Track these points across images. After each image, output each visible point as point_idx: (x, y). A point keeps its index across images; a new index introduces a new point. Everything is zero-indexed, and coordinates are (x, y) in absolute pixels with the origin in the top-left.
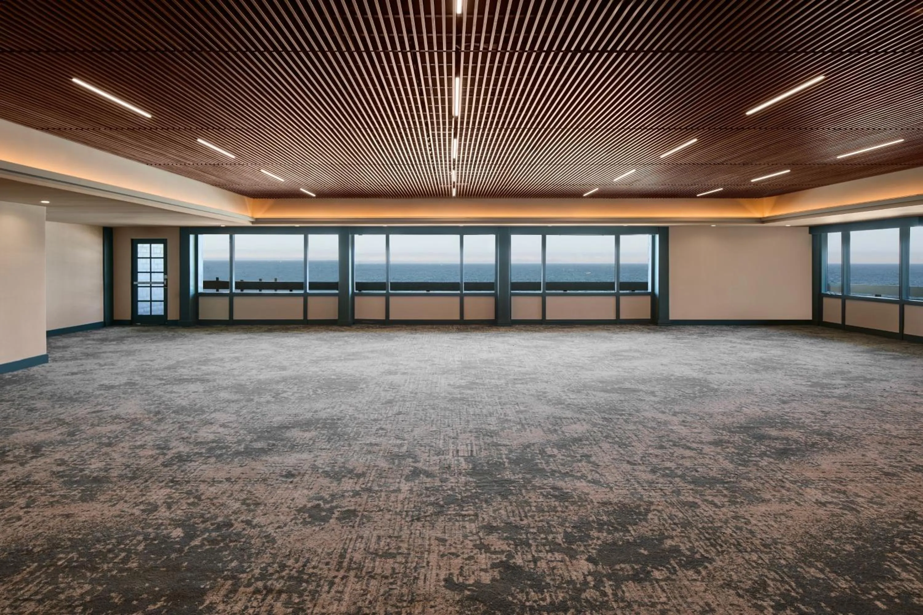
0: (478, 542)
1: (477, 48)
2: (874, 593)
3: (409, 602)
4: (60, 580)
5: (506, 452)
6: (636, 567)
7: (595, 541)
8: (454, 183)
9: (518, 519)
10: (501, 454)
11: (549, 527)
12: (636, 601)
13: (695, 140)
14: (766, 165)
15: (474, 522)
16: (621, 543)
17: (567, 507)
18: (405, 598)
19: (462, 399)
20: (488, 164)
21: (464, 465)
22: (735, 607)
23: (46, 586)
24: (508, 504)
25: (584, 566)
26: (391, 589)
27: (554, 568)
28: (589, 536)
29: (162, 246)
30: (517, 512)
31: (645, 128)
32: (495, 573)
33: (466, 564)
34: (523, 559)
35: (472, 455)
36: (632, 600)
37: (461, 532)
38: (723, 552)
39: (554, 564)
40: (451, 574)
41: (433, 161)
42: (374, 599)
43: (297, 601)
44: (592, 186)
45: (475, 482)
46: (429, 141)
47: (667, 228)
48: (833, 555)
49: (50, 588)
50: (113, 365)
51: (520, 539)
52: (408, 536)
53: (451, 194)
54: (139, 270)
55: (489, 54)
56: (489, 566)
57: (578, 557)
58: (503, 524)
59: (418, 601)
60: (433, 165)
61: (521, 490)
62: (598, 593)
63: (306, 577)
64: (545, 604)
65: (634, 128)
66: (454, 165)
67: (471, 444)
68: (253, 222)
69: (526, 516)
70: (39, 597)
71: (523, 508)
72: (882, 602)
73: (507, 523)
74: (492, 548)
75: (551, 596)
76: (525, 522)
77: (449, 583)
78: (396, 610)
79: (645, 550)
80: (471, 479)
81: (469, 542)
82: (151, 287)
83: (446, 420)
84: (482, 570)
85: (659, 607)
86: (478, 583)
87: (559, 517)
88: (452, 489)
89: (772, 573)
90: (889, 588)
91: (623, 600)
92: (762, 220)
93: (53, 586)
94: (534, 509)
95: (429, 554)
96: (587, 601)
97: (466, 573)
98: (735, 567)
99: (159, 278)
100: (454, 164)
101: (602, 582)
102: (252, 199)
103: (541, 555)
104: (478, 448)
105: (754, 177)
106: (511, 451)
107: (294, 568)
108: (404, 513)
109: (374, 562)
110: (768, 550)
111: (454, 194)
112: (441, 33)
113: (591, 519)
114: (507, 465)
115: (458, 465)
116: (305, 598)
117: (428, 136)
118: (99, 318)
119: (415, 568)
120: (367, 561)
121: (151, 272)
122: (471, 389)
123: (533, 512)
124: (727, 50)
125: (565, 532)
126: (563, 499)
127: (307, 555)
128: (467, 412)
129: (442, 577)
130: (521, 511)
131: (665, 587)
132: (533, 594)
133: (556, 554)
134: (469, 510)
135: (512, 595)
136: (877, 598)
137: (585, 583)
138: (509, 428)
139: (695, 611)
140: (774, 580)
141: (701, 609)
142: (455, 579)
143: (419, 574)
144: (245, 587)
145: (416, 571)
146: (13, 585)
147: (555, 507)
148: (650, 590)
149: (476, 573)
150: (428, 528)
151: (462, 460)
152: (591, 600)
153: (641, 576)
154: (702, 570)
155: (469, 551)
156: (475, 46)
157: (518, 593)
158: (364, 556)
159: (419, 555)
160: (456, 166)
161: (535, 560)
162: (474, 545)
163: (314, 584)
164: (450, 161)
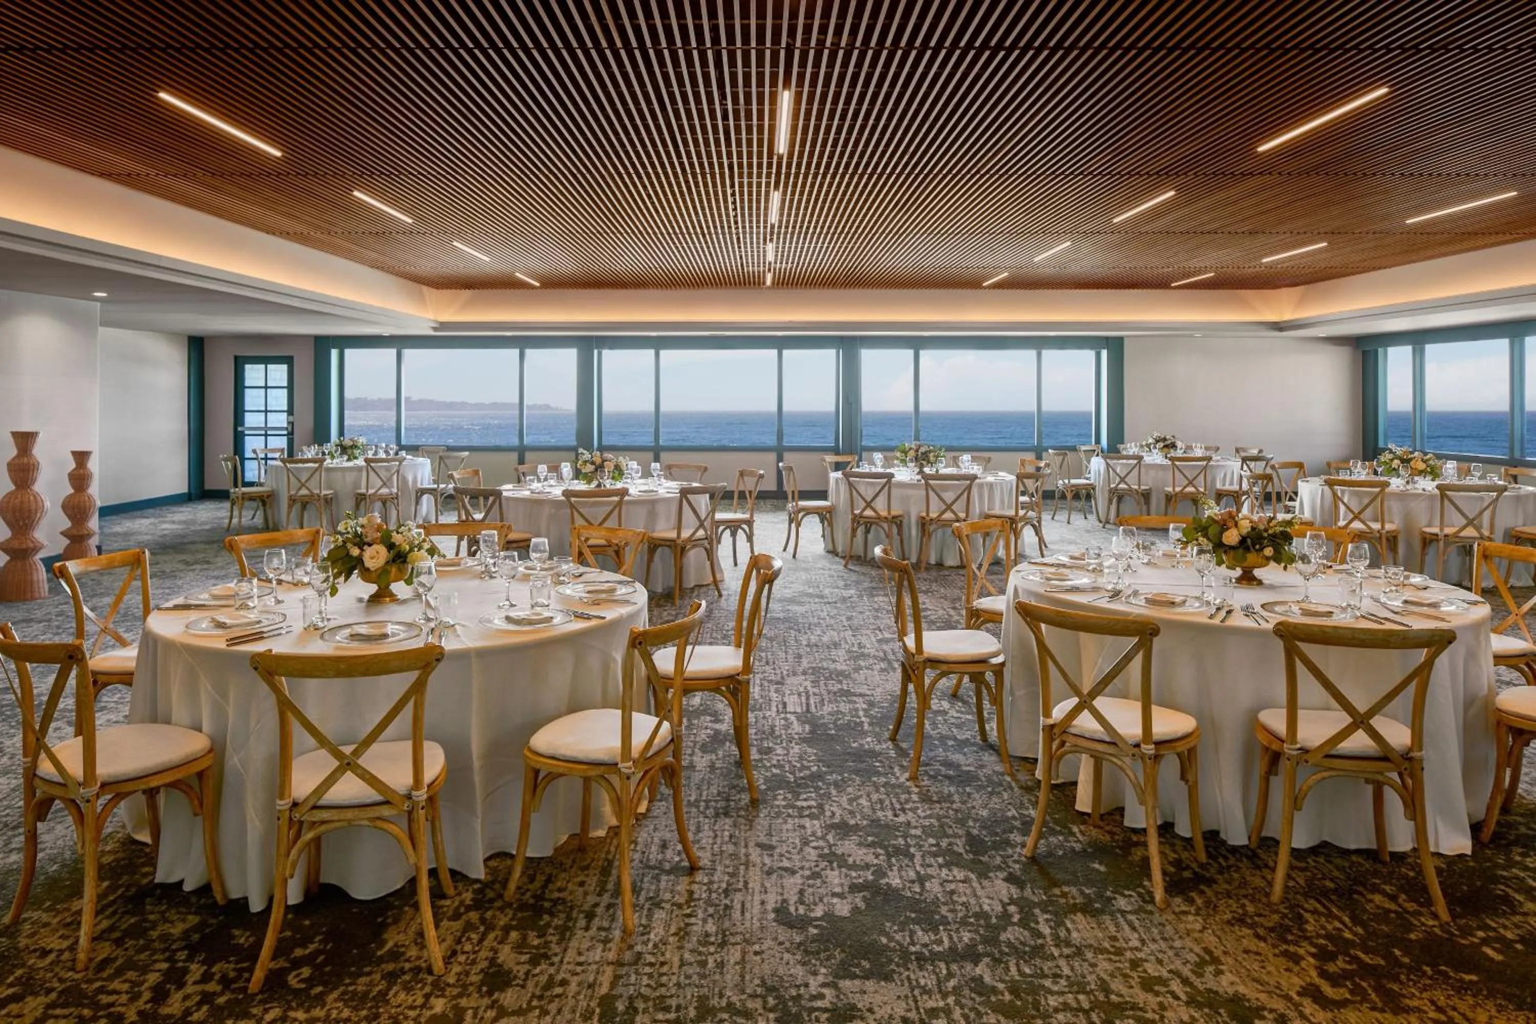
0: (826, 851)
1: (821, 43)
2: (1481, 934)
3: (719, 945)
4: (148, 907)
5: (865, 706)
6: (1087, 891)
7: (1018, 850)
8: (770, 264)
9: (890, 814)
10: (857, 710)
11: (942, 826)
12: (1091, 946)
13: (1172, 193)
14: (1288, 235)
15: (818, 818)
16: (1061, 853)
17: (969, 794)
18: (712, 939)
19: (786, 620)
20: (828, 233)
21: (797, 727)
22: (1253, 956)
23: (127, 917)
24: (871, 789)
25: (1002, 889)
26: (687, 925)
27: (952, 892)
28: (1008, 843)
29: (285, 367)
30: (887, 802)
31: (1091, 173)
32: (857, 900)
33: (809, 886)
34: (901, 877)
35: (808, 711)
36: (1084, 943)
37: (798, 833)
38: (1229, 867)
39: (953, 886)
40: (784, 901)
41: (737, 228)
42: (661, 941)
43: (536, 942)
44: (997, 269)
45: (815, 754)
46: (733, 194)
47: (1121, 339)
48: (1411, 874)
49: (132, 921)
50: (208, 562)
51: (894, 846)
52: (711, 841)
53: (764, 283)
54: (247, 408)
55: (841, 53)
56: (846, 889)
57: (991, 874)
58: (865, 822)
59: (734, 944)
60: (737, 234)
61: (891, 768)
62: (1026, 933)
63: (547, 905)
64: (940, 949)
65: (1072, 173)
66: (772, 233)
67: (807, 693)
68: (435, 329)
69: (903, 810)
70: (117, 935)
71: (897, 796)
72: (1494, 949)
73: (872, 821)
74: (850, 860)
75: (951, 938)
76: (902, 819)
77: (782, 914)
78: (699, 958)
79: (1101, 863)
80: (809, 750)
81: (812, 851)
82: (266, 435)
83: (763, 654)
84: (834, 895)
85: (1128, 954)
86: (829, 916)
87: (956, 811)
88: (779, 766)
89: (1312, 901)
90: (1505, 927)
91: (1068, 944)
92: (1278, 327)
93: (136, 918)
94: (915, 797)
95: (747, 869)
96: (1009, 944)
97: (809, 899)
98: (1251, 891)
99: (280, 420)
100: (770, 234)
101: (1033, 915)
102: (435, 291)
103: (930, 871)
104: (818, 699)
105: (1266, 255)
106: (871, 704)
107: (528, 890)
108: (702, 804)
109: (659, 881)
110: (1303, 865)
111: (769, 282)
112: (765, 18)
113: (1009, 814)
114: (866, 727)
115: (788, 726)
116: (550, 938)
117: (732, 186)
118: (182, 487)
119: (726, 892)
120: (646, 879)
121: (266, 411)
122: (801, 604)
123: (914, 802)
124: (1229, 45)
125: (968, 834)
126: (962, 782)
127: (548, 870)
128: (796, 641)
129: (769, 907)
130: (894, 801)
131: (1137, 923)
132: (920, 933)
133: (956, 871)
134: (808, 800)
135: (887, 935)
136: (1485, 941)
137: (1005, 916)
138: (867, 668)
139: (1188, 962)
140: (1314, 912)
141: (1197, 960)
142: (792, 909)
143: (732, 901)
144: (450, 919)
145: (726, 897)
146: (72, 915)
147: (950, 795)
148: (1112, 929)
149: (825, 900)
150: (742, 827)
151: (792, 718)
152: (1017, 944)
153: (1097, 905)
154: (1196, 897)
155: (814, 864)
156: (818, 40)
157: (895, 932)
158: (641, 871)
159: (730, 870)
160: (775, 237)
161: (921, 880)
162: (820, 856)
163: (563, 916)
164: (765, 227)
